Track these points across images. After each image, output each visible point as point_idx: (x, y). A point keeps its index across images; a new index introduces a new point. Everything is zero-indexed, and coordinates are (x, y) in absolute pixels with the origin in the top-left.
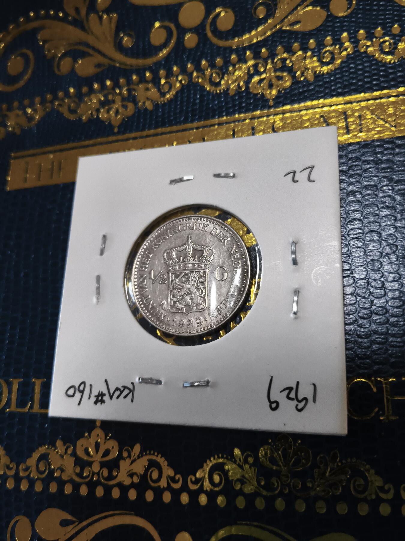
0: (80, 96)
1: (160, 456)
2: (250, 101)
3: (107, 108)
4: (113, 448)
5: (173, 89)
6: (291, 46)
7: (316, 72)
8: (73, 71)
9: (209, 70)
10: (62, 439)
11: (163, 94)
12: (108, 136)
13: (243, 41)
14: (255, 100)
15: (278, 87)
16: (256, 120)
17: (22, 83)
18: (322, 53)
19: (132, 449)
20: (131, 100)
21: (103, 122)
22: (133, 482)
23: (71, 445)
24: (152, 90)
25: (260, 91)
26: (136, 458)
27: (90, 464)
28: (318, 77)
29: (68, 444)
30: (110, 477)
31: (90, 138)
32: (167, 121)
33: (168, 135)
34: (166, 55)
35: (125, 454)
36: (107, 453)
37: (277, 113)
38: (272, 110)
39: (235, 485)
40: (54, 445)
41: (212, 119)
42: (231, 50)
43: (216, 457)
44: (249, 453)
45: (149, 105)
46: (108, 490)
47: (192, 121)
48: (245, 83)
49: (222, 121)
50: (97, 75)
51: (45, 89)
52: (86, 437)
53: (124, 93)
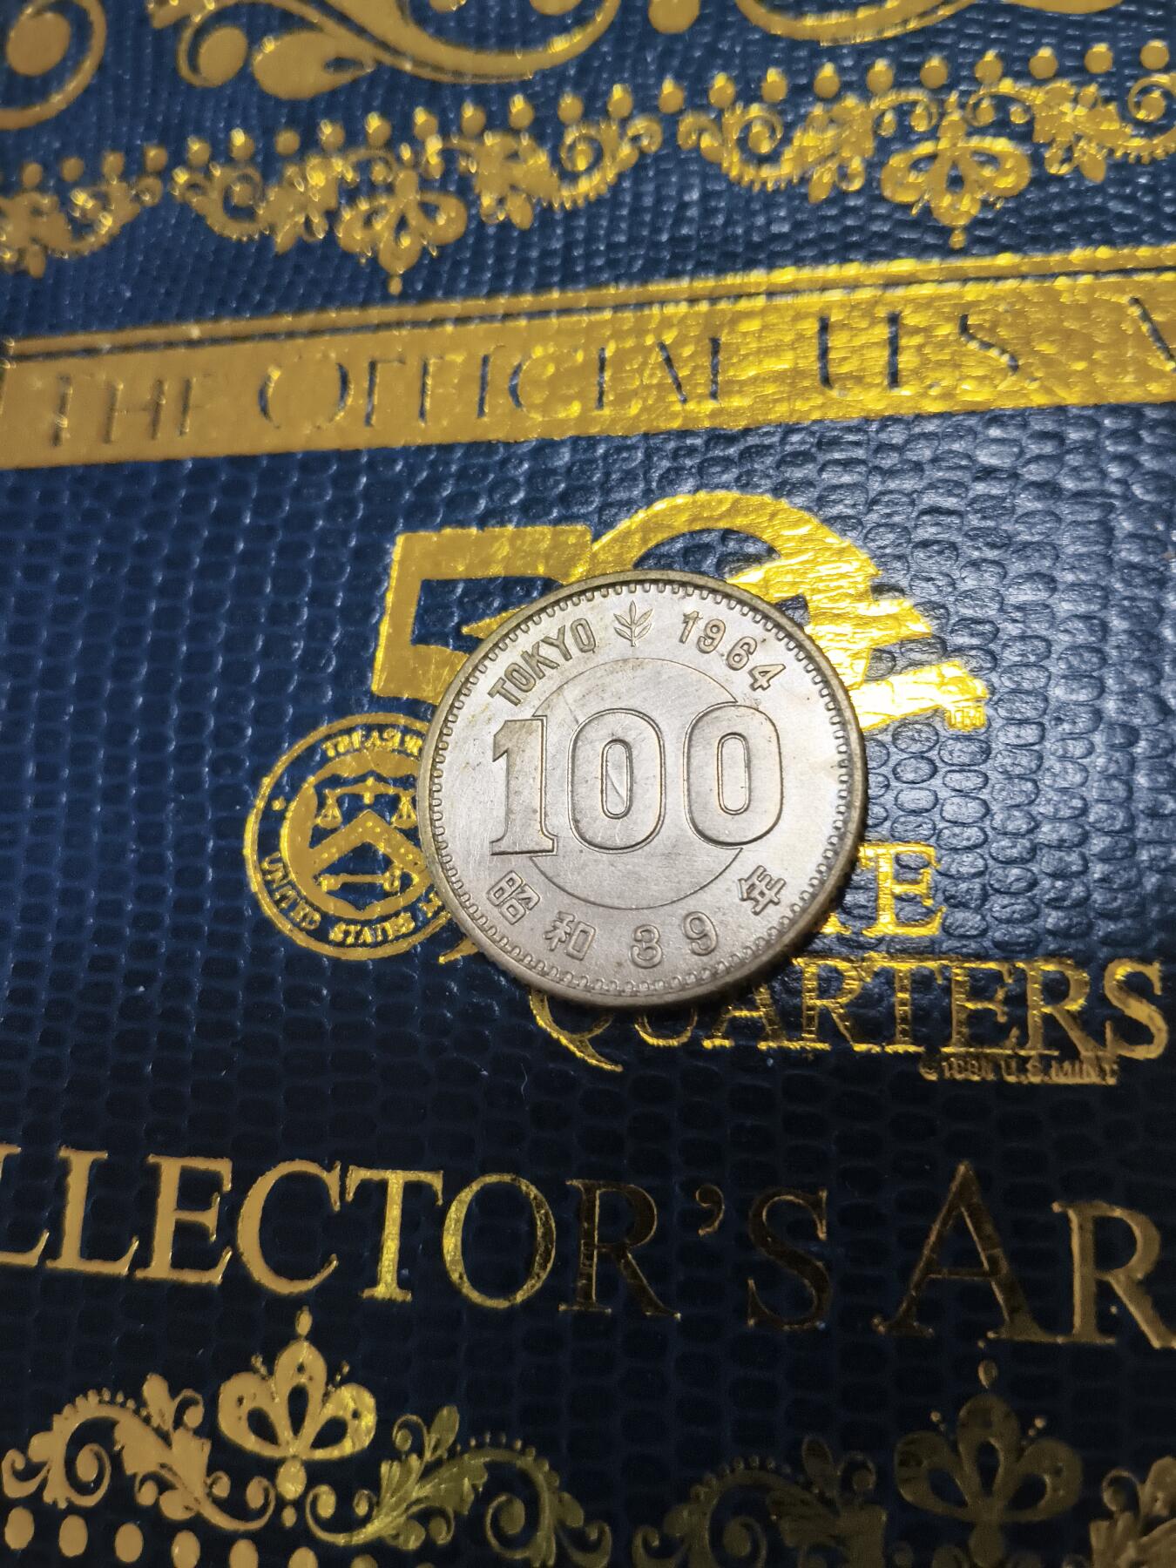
0: (268, 165)
1: (532, 1452)
2: (882, 226)
3: (364, 206)
4: (356, 1415)
5: (607, 161)
6: (1026, 60)
7: (1111, 152)
8: (245, 75)
9: (738, 112)
10: (166, 1375)
11: (570, 177)
12: (365, 304)
13: (856, 26)
14: (899, 225)
15: (982, 188)
16: (901, 293)
17: (58, 100)
18: (1134, 91)
19: (429, 1422)
20: (452, 189)
21: (348, 256)
22: (429, 1540)
23: (199, 1397)
24: (533, 160)
25: (917, 198)
26: (445, 1456)
27: (270, 1469)
28: (1122, 169)
29: (187, 1393)
30: (345, 1520)
31: (300, 310)
32: (580, 269)
33: (585, 319)
34: (582, 49)
35: (402, 1439)
36: (333, 1432)
37: (974, 275)
38: (959, 262)
40: (135, 1394)
42: (816, 52)
43: (742, 1466)
44: (860, 1457)
45: (520, 214)
46: (335, 1565)
48: (865, 165)
49: (780, 282)
50: (334, 93)
51: (141, 129)
52: (255, 1371)
53: (428, 162)
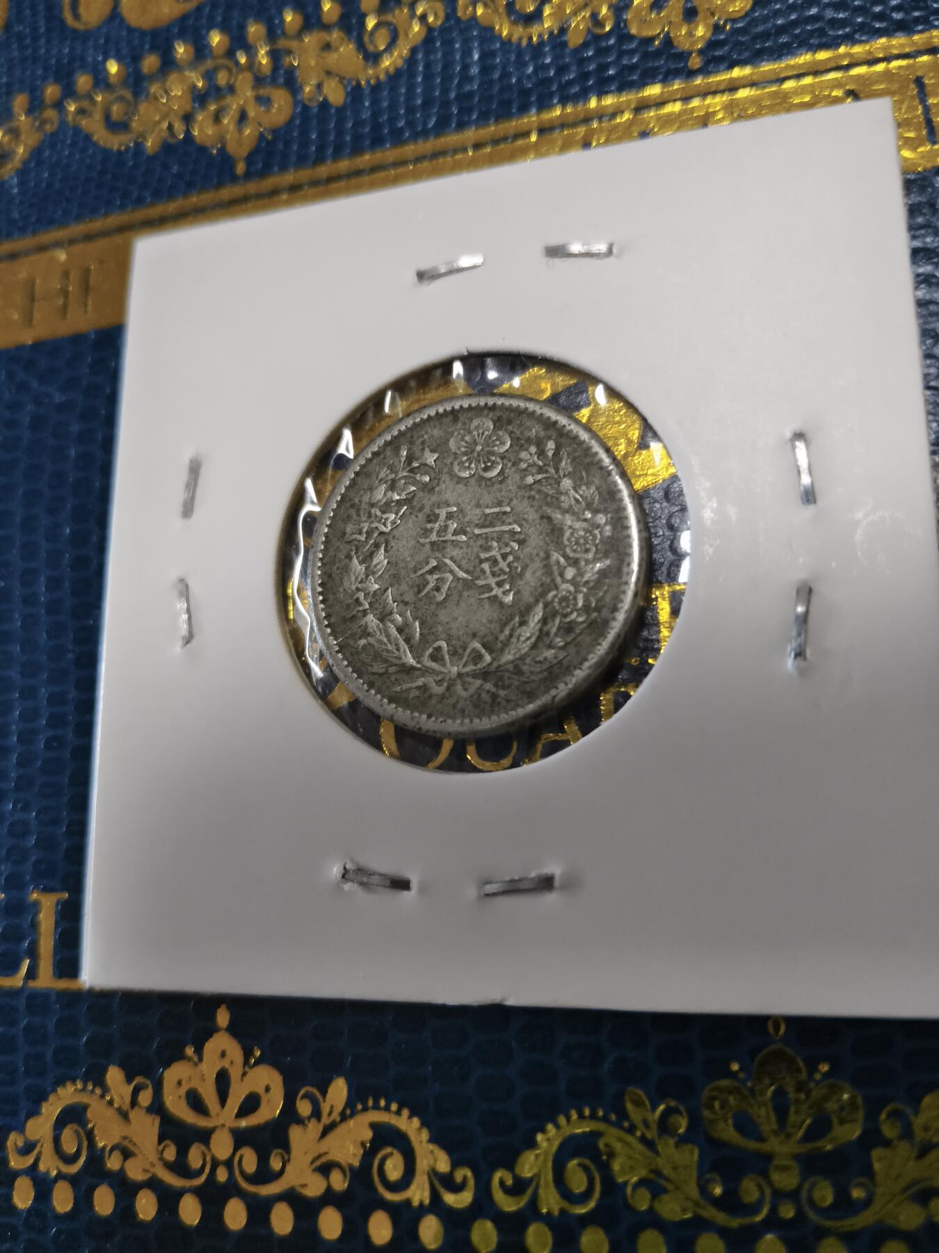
0: (136, 82)
1: (406, 1112)
2: (632, 59)
3: (213, 108)
4: (267, 1089)
5: (401, 40)
8: (115, 16)
10: (122, 1065)
11: (373, 58)
12: (220, 185)
14: (646, 56)
15: (713, 14)
16: (652, 114)
19: (324, 1093)
20: (281, 80)
21: (202, 150)
22: (329, 1189)
23: (148, 1082)
24: (342, 50)
25: (658, 31)
26: (338, 1119)
27: (204, 1136)
29: (138, 1080)
30: (264, 1175)
31: (171, 195)
32: (386, 131)
35: (304, 1108)
36: (251, 1104)
37: (713, 89)
38: (698, 81)
39: (632, 1197)
40: (100, 1082)
41: (518, 119)
43: (574, 1116)
44: (673, 1104)
45: (335, 94)
46: (259, 1211)
47: (461, 126)
48: (612, 11)
49: (551, 120)
50: (184, 18)
51: (40, 72)
52: (189, 1059)
53: (260, 63)
